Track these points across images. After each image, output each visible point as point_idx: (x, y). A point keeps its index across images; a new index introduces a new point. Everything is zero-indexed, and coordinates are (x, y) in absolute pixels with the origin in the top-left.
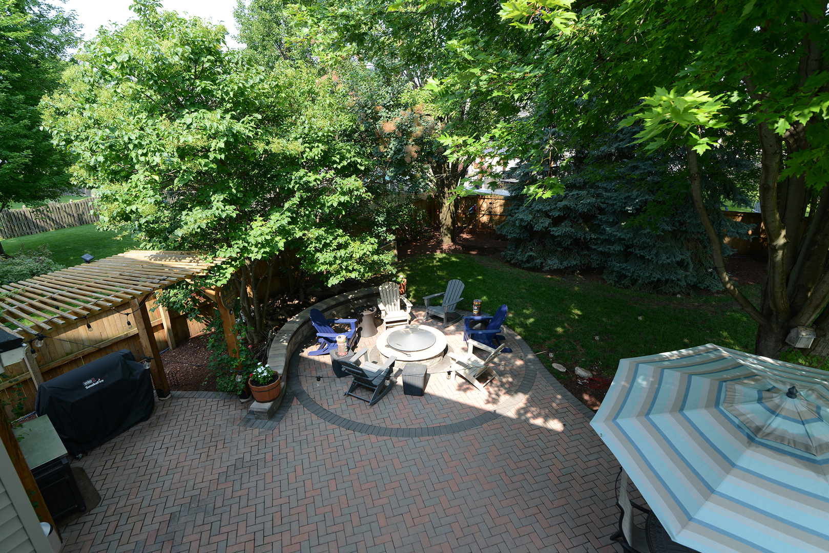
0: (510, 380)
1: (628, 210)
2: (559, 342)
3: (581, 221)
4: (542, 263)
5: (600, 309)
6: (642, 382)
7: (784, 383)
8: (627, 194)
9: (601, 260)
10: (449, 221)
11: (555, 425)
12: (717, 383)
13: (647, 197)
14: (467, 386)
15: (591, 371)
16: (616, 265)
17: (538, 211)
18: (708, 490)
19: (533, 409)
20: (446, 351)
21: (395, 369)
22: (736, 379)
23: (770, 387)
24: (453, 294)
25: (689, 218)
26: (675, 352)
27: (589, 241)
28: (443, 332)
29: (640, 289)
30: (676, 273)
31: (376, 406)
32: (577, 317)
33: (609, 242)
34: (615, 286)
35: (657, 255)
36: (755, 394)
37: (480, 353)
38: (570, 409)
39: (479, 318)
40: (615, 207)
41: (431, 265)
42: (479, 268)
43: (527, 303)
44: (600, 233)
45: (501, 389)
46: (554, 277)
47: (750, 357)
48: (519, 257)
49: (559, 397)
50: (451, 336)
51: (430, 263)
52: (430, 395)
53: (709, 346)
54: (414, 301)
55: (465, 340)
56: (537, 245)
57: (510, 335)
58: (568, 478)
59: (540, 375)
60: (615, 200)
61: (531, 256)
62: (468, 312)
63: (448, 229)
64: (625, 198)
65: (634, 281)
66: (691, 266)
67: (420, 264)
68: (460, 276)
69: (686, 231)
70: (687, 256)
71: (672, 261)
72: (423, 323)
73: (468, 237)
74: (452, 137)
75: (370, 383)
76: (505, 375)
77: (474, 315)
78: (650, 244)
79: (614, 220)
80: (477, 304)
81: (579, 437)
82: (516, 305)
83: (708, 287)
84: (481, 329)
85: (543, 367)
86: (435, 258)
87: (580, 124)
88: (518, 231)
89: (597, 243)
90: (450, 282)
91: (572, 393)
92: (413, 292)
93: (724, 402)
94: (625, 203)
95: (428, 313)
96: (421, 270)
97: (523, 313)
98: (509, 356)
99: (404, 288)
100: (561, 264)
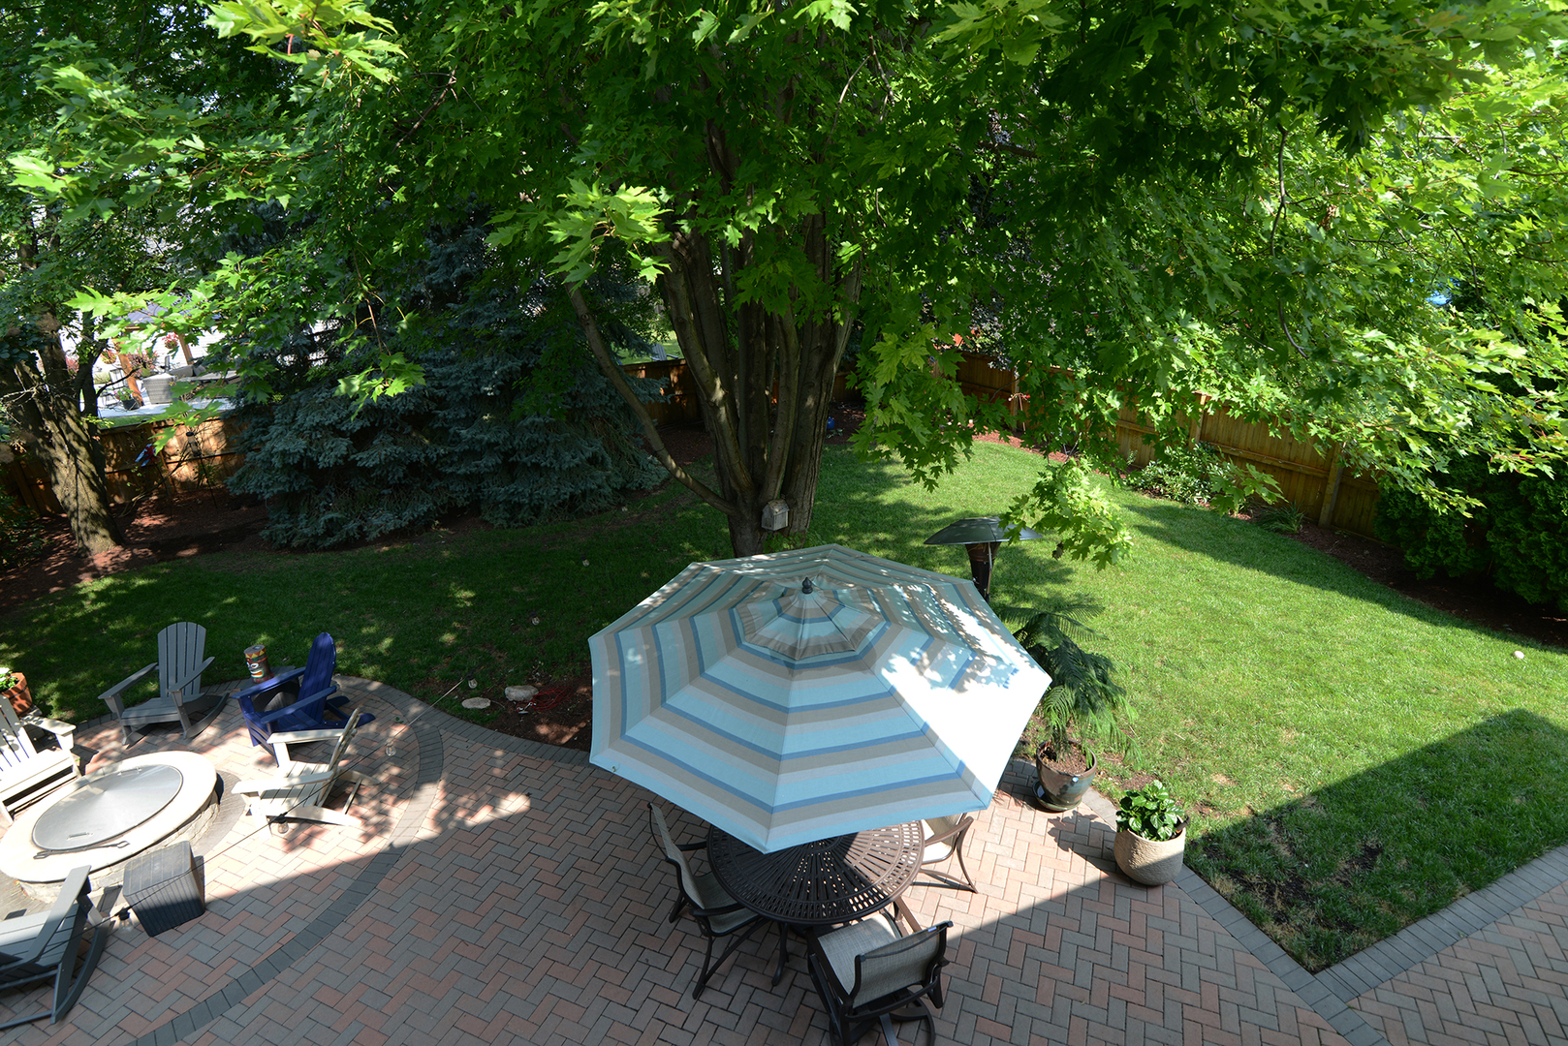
0: (395, 771)
1: (486, 392)
2: (457, 660)
3: (408, 429)
4: (360, 528)
5: (501, 575)
6: (634, 657)
7: (792, 579)
8: (474, 365)
9: (470, 489)
10: (89, 499)
11: (515, 804)
12: (726, 612)
13: (510, 364)
14: (307, 831)
15: (532, 683)
16: (499, 491)
17: (314, 428)
18: (772, 760)
19: (464, 799)
20: (219, 788)
21: (95, 896)
22: (743, 598)
23: (783, 590)
24: (181, 658)
25: (583, 385)
26: (656, 594)
27: (436, 462)
28: (193, 750)
29: (550, 520)
30: (592, 477)
31: (77, 1010)
32: (469, 604)
33: (472, 454)
34: (509, 527)
35: (556, 455)
36: (771, 606)
37: (306, 751)
38: (526, 762)
39: (273, 682)
40: (463, 390)
41: (78, 614)
42: (217, 580)
43: (363, 613)
44: (451, 442)
45: (385, 797)
46: (397, 546)
47: (743, 562)
48: (305, 531)
49: (499, 753)
50: (215, 751)
51: (74, 611)
52: (225, 900)
53: (692, 567)
54: (68, 715)
55: (256, 741)
56: (337, 496)
57: (354, 687)
58: (573, 874)
59: (449, 734)
60: (458, 378)
61: (331, 520)
62: (235, 683)
63: (94, 517)
64: (475, 372)
65: (536, 510)
66: (609, 460)
67: (45, 623)
68: (176, 615)
69: (584, 408)
70: (597, 446)
71: (581, 460)
72: (123, 756)
73: (156, 522)
74: (110, 295)
75: (32, 968)
76: (381, 768)
77: (258, 682)
78: (540, 441)
79: (467, 414)
80: (254, 656)
81: (559, 800)
82: (341, 626)
83: (640, 485)
84: (285, 704)
85: (448, 717)
86: (85, 596)
87: (396, 248)
88: (283, 478)
89: (453, 462)
90: (161, 635)
91: (518, 736)
92: (56, 696)
93: (745, 634)
94: (477, 380)
95: (128, 727)
96: (52, 636)
97: (364, 636)
98: (372, 728)
99: (24, 696)
100: (400, 518)
